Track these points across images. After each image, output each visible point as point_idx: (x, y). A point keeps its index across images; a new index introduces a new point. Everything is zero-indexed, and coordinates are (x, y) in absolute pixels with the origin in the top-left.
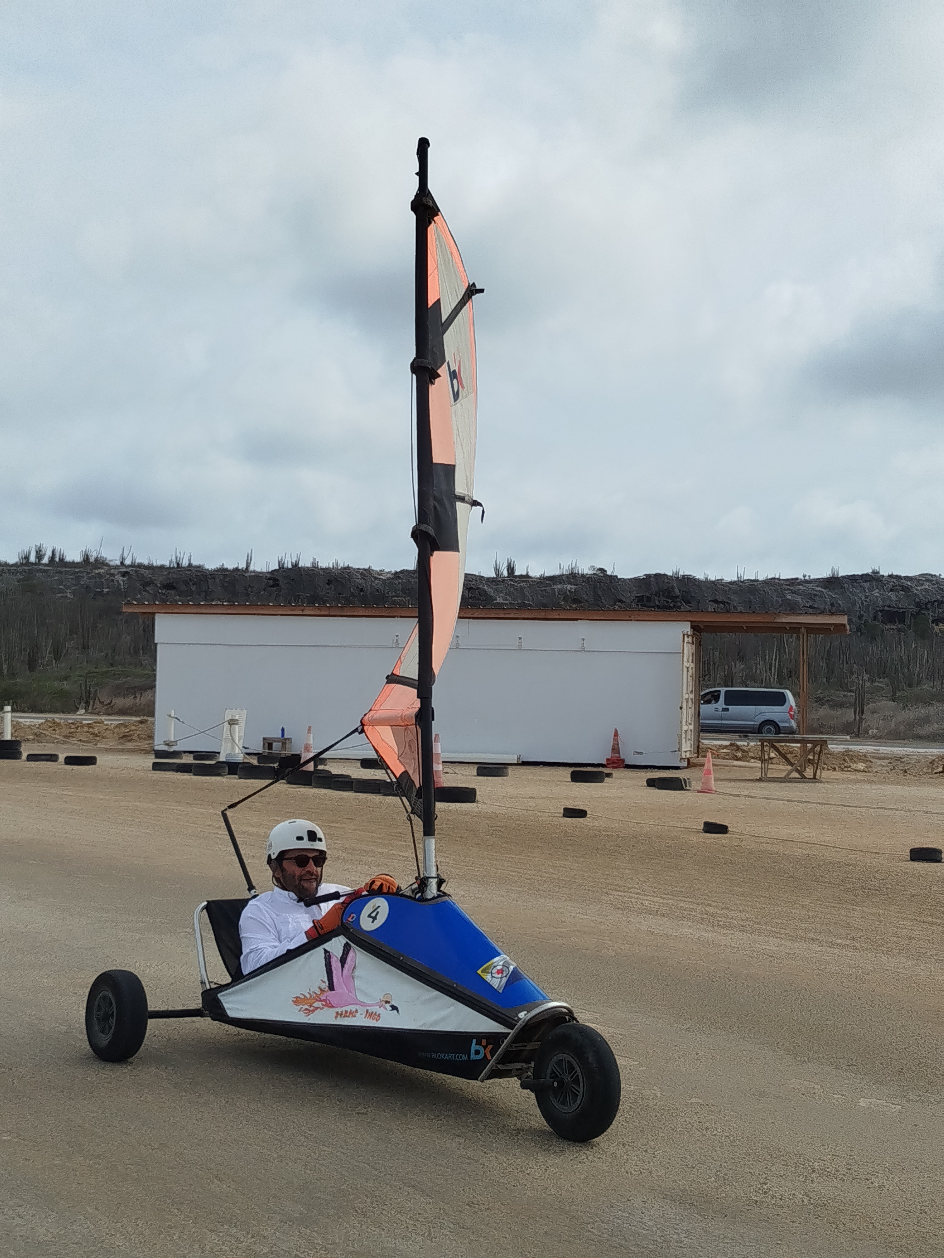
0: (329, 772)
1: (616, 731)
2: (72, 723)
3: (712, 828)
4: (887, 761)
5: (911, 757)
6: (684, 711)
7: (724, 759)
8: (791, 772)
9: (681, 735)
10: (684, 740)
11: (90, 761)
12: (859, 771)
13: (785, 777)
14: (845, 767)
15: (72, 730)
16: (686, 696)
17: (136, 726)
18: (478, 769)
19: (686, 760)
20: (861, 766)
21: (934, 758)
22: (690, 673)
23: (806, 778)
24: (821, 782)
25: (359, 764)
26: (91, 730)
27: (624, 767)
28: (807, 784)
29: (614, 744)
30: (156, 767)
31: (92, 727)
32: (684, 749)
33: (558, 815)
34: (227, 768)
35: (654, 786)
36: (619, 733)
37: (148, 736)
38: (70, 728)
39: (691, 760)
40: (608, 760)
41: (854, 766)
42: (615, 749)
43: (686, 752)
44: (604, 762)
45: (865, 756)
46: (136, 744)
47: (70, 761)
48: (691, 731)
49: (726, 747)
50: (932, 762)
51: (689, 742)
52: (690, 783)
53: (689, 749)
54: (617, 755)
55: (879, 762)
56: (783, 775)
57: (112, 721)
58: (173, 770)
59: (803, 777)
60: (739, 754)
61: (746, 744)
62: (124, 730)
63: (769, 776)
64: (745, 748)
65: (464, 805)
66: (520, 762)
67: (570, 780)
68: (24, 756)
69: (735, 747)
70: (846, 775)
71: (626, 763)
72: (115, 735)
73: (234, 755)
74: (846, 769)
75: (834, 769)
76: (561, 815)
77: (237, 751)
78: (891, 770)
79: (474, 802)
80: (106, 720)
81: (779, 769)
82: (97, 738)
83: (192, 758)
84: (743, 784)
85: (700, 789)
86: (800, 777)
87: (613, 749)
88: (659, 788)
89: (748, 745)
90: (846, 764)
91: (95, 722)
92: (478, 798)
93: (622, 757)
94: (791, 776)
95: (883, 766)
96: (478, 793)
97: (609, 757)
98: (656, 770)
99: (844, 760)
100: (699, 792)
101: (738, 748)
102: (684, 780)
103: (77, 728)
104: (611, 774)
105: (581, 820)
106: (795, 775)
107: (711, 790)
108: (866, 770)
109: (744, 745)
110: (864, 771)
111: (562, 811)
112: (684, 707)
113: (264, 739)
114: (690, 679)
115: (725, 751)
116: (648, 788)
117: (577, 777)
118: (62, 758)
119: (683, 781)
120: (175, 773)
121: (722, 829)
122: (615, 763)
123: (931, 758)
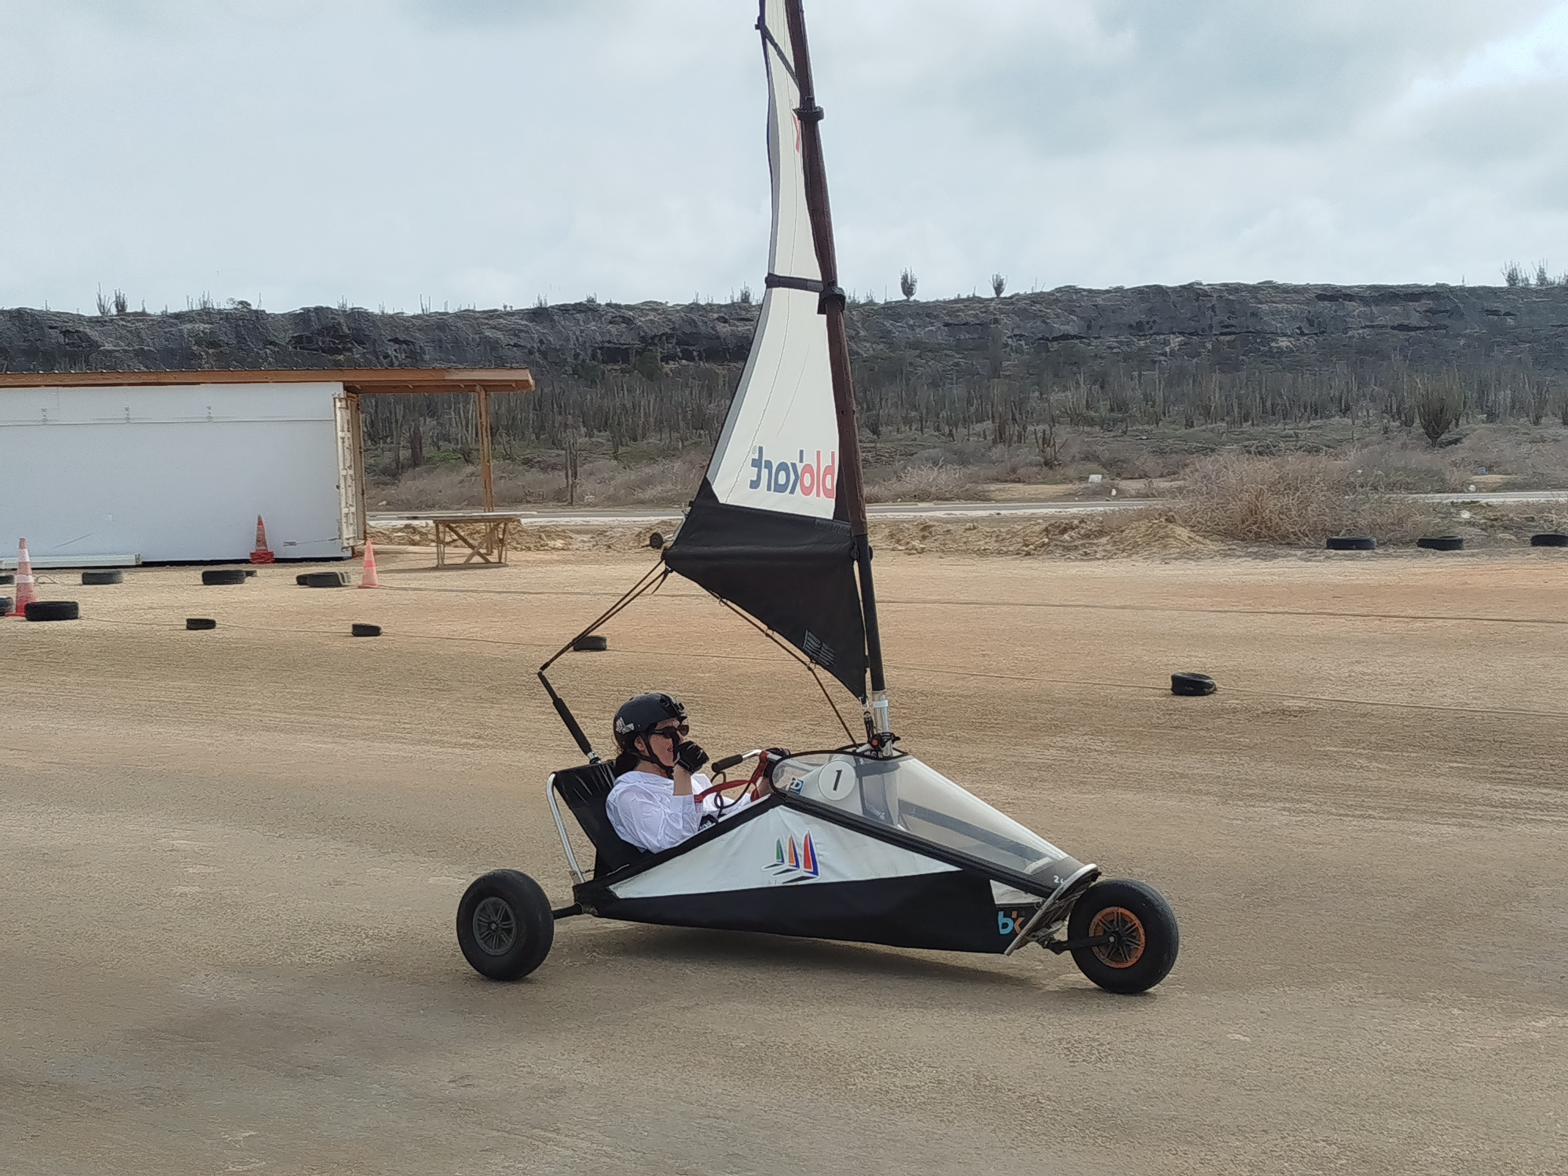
1: (260, 518)
3: (362, 631)
4: (589, 536)
5: (615, 530)
6: (343, 491)
7: (399, 544)
8: (471, 556)
9: (340, 521)
10: (344, 525)
12: (558, 549)
13: (465, 563)
14: (542, 546)
16: (344, 473)
18: (84, 576)
19: (350, 549)
20: (559, 543)
21: (640, 530)
22: (347, 445)
23: (490, 562)
24: (507, 566)
27: (274, 562)
28: (491, 570)
29: (258, 535)
32: (345, 536)
33: (181, 627)
35: (306, 584)
36: (264, 521)
39: (357, 548)
40: (252, 554)
41: (551, 543)
42: (261, 540)
43: (348, 539)
44: (248, 557)
45: (563, 531)
48: (353, 513)
49: (400, 530)
50: (638, 535)
51: (351, 528)
52: (349, 577)
53: (352, 536)
54: (263, 548)
55: (580, 538)
56: (462, 561)
59: (488, 562)
60: (417, 538)
61: (423, 524)
63: (446, 562)
64: (424, 530)
65: (63, 622)
66: (140, 563)
67: (201, 583)
69: (411, 530)
70: (542, 555)
71: (275, 556)
74: (542, 548)
75: (529, 549)
76: (185, 627)
78: (594, 546)
79: (76, 618)
81: (457, 553)
84: (414, 575)
85: (360, 583)
86: (481, 560)
87: (258, 541)
88: (311, 586)
89: (427, 526)
90: (542, 542)
92: (81, 613)
93: (269, 550)
94: (471, 562)
95: (584, 542)
96: (80, 607)
97: (254, 551)
98: (308, 563)
99: (540, 537)
100: (360, 587)
101: (415, 530)
102: (342, 574)
104: (255, 572)
105: (210, 631)
106: (477, 559)
107: (374, 585)
108: (566, 547)
110: (563, 549)
111: (185, 623)
112: (342, 485)
114: (347, 452)
115: (400, 534)
116: (299, 586)
117: (210, 579)
119: (340, 576)
121: (374, 631)
122: (262, 558)
123: (637, 530)
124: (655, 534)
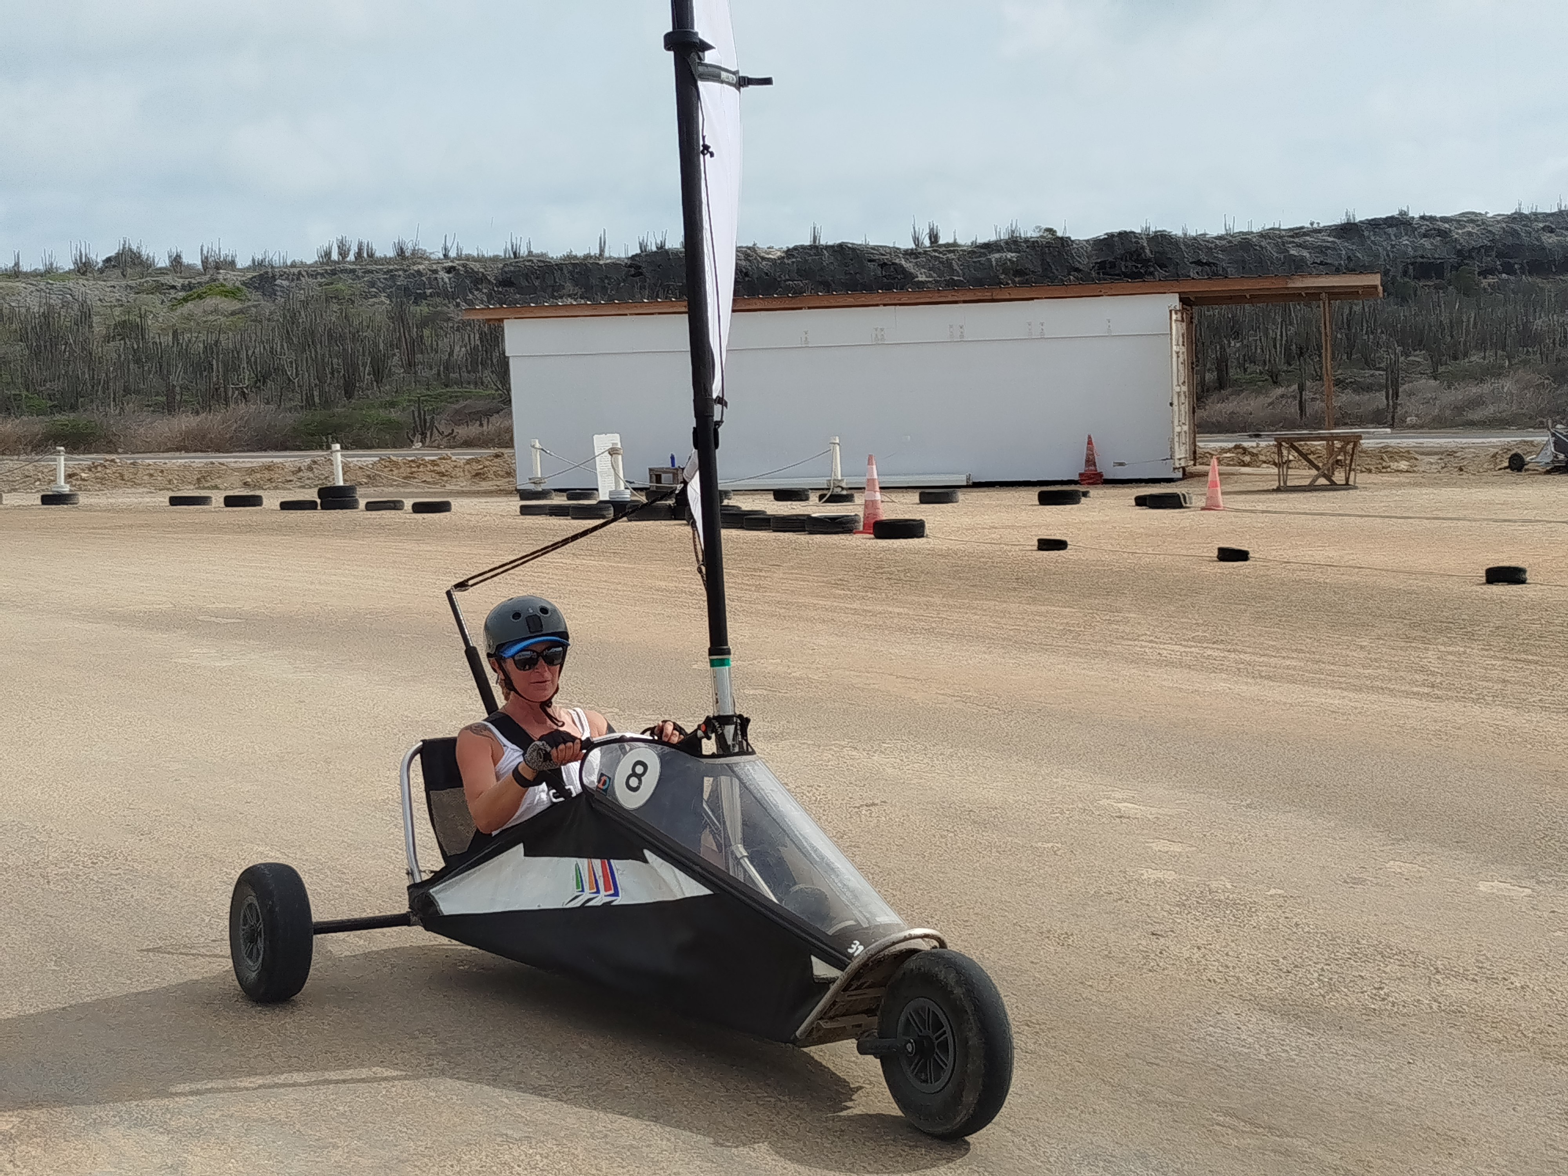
0: (739, 508)
1: (1089, 437)
2: (412, 461)
3: (1228, 555)
4: (1437, 457)
5: (1467, 450)
6: (1176, 408)
7: (1228, 465)
8: (1317, 477)
9: (1173, 439)
10: (1177, 445)
11: (442, 507)
12: (1401, 471)
13: (1309, 485)
14: (1383, 468)
15: (413, 470)
16: (1177, 389)
17: (490, 461)
18: (921, 494)
19: (1181, 470)
20: (1403, 465)
21: (1496, 450)
22: (1181, 360)
23: (1336, 484)
24: (1355, 488)
25: (771, 497)
26: (435, 468)
27: (1103, 483)
28: (1339, 492)
29: (1087, 453)
30: (525, 511)
31: (437, 465)
32: (1177, 456)
33: (1031, 548)
34: (612, 508)
35: (1145, 505)
36: (1093, 440)
37: (507, 473)
38: (411, 467)
39: (1187, 469)
40: (1081, 475)
41: (1394, 465)
42: (1090, 461)
43: (1180, 459)
44: (1077, 478)
45: (1408, 452)
46: (490, 483)
47: (419, 508)
48: (1185, 432)
49: (1229, 450)
50: (1494, 456)
51: (1183, 448)
52: (1190, 498)
53: (1183, 456)
54: (1092, 468)
55: (1427, 459)
56: (1306, 482)
57: (461, 456)
58: (546, 514)
59: (1333, 483)
60: (1247, 459)
61: (1254, 444)
62: (476, 467)
63: (1289, 484)
64: (1255, 451)
65: (910, 540)
66: (972, 483)
67: (1037, 503)
68: (362, 503)
69: (1240, 450)
70: (1386, 478)
71: (1105, 477)
72: (466, 473)
73: (620, 493)
74: (1384, 470)
75: (1370, 471)
76: (1036, 548)
77: (622, 487)
78: (1443, 468)
79: (922, 536)
80: (454, 454)
81: (1301, 474)
82: (445, 478)
83: (565, 498)
84: (1257, 497)
85: (1204, 505)
86: (1328, 483)
87: (1087, 461)
88: (1151, 508)
89: (1258, 446)
90: (1384, 464)
91: (440, 459)
92: (927, 531)
93: (1099, 471)
94: (1317, 483)
95: (1432, 464)
96: (927, 525)
97: (1083, 471)
98: (1143, 484)
99: (1382, 459)
100: (1203, 509)
101: (1245, 451)
102: (1184, 495)
103: (418, 467)
104: (1088, 492)
105: (1061, 552)
106: (1322, 481)
107: (1218, 506)
108: (1411, 470)
109: (1253, 447)
110: (1407, 471)
111: (1037, 543)
112: (1175, 403)
113: (650, 470)
114: (1181, 367)
115: (1228, 455)
116: (1137, 507)
117: (1046, 499)
118: (408, 503)
119: (1182, 497)
120: (548, 517)
121: (1241, 555)
122: (1091, 478)
123: (1493, 451)
124: (1516, 455)
